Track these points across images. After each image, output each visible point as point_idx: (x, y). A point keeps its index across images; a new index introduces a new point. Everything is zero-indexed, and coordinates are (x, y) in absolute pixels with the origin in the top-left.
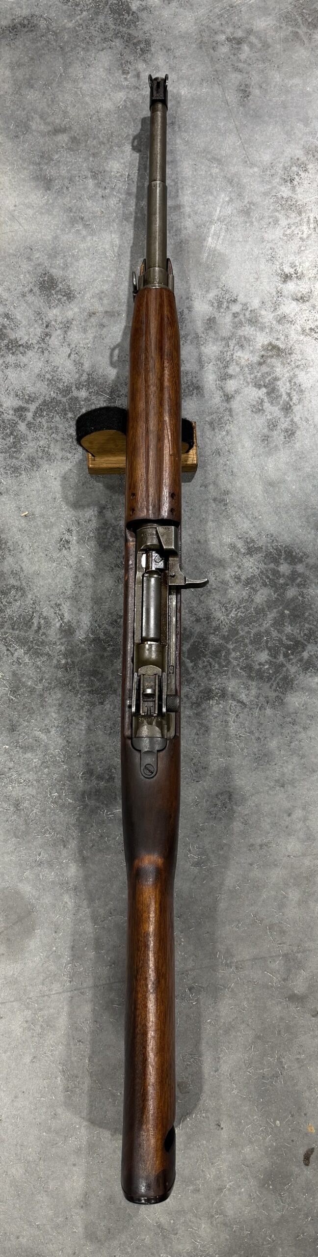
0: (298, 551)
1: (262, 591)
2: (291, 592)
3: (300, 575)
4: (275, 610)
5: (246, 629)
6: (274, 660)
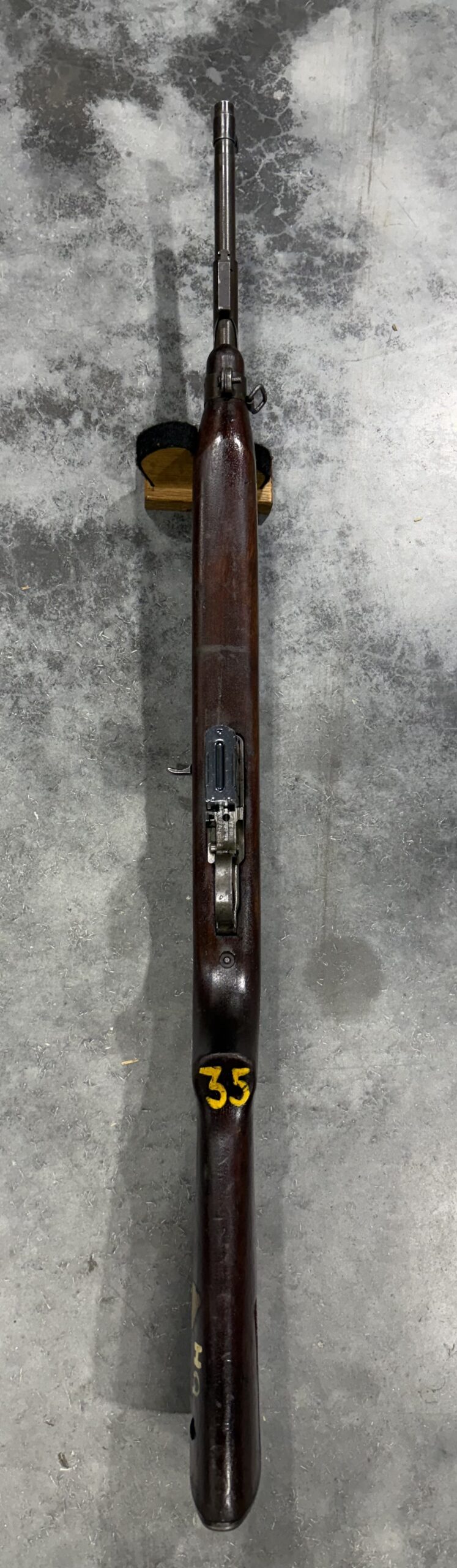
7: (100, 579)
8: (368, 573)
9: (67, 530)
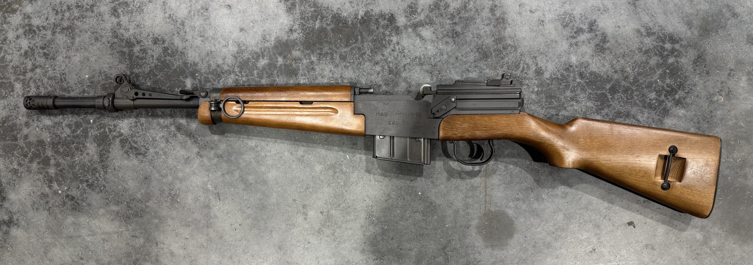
0: (676, 37)
1: (654, 58)
2: (671, 60)
3: (676, 50)
4: (661, 70)
5: (644, 79)
6: (659, 98)
7: (373, 41)
8: (505, 29)
9: (356, 18)
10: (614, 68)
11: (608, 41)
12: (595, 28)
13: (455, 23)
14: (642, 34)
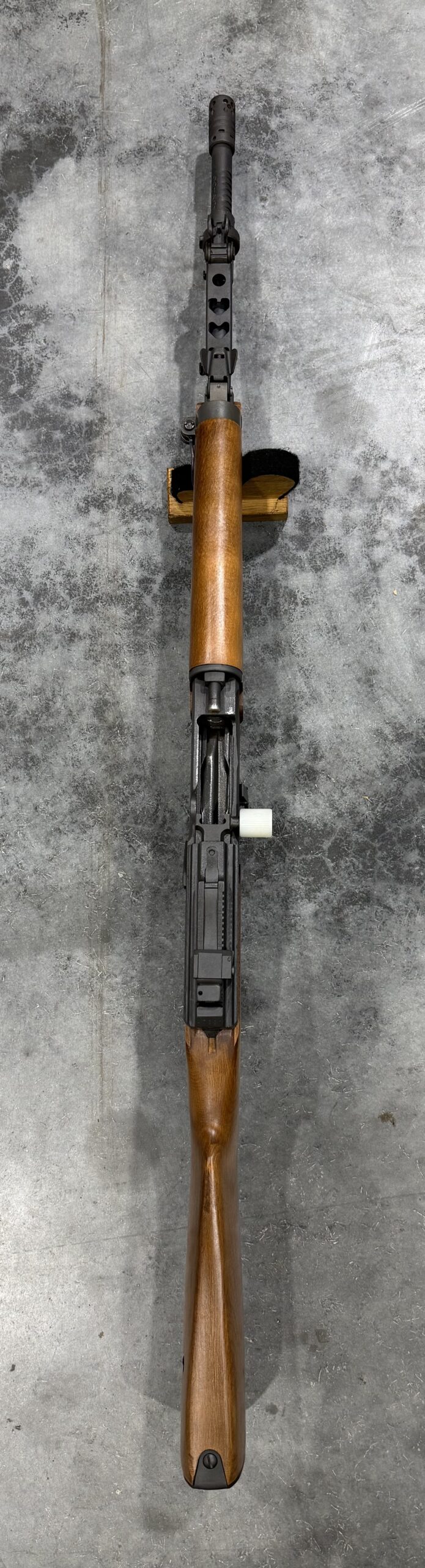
10: (337, 808)
11: (322, 757)
12: (294, 733)
13: (30, 741)
14: (386, 739)
